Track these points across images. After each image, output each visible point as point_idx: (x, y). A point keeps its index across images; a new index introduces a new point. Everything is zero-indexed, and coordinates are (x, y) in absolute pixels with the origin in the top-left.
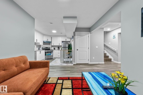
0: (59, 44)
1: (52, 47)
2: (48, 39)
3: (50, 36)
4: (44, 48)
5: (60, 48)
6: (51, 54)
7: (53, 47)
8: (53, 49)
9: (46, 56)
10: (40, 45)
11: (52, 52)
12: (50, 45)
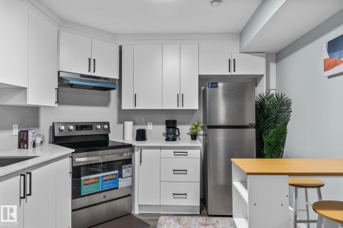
0: (180, 98)
1: (121, 121)
2: (92, 63)
3: (114, 35)
4: (61, 130)
5: (184, 130)
6: (123, 183)
7: (129, 125)
8: (130, 138)
9: (82, 202)
10: (36, 110)
11: (129, 161)
12: (106, 103)
